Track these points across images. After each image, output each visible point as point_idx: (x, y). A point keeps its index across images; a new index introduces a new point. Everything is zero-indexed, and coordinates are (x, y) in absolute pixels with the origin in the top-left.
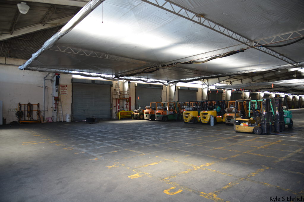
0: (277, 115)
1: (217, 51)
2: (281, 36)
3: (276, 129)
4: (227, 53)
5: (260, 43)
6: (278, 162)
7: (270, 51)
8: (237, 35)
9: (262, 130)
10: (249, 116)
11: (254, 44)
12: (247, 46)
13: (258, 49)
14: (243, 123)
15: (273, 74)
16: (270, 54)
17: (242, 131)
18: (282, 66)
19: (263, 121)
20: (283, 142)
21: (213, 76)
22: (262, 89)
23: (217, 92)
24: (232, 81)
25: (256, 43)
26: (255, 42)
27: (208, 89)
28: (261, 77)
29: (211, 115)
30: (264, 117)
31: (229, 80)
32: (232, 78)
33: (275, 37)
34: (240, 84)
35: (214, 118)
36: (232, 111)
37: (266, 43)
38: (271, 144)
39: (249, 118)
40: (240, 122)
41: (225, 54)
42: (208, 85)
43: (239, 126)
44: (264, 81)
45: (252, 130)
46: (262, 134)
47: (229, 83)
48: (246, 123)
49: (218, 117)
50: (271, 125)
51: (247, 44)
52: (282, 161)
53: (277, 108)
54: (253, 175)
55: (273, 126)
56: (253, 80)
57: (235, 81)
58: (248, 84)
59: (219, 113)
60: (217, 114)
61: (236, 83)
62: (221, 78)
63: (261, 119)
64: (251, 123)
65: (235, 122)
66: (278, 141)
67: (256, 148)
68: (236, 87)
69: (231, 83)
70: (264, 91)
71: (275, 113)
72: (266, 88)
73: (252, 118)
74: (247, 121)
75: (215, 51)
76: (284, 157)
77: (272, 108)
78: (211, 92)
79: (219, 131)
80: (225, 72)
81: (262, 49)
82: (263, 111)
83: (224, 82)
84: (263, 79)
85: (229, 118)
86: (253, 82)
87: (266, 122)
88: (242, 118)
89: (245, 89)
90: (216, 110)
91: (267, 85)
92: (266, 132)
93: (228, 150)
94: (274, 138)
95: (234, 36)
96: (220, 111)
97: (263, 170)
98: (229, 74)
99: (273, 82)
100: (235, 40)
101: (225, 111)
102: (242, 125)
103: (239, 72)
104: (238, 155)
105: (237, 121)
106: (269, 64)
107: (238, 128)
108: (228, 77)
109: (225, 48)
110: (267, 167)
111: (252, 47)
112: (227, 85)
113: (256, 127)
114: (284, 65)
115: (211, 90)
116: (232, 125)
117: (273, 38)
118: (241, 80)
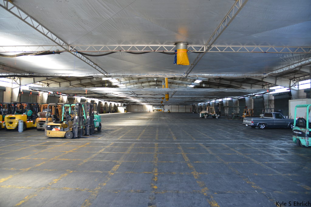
0: (88, 119)
1: (30, 47)
2: (94, 47)
3: (86, 133)
4: (42, 51)
5: (76, 49)
6: (82, 164)
7: (85, 58)
8: (52, 35)
9: (74, 134)
10: (62, 121)
11: (70, 48)
12: (64, 49)
13: (74, 55)
14: (55, 128)
15: (89, 81)
16: (85, 62)
17: (54, 137)
18: (96, 74)
19: (74, 125)
20: (91, 144)
21: (26, 74)
22: (79, 94)
23: (31, 93)
24: (49, 83)
25: (73, 48)
26: (71, 47)
27: (20, 89)
28: (79, 82)
29: (20, 120)
30: (76, 121)
31: (46, 82)
32: (49, 79)
33: (89, 46)
34: (57, 88)
35: (23, 123)
36: (45, 115)
37: (81, 50)
38: (80, 147)
39: (62, 122)
40: (52, 127)
41: (40, 52)
42: (20, 85)
43: (51, 131)
44: (81, 86)
45: (64, 135)
46: (73, 138)
47: (47, 85)
48: (58, 128)
49: (28, 122)
50: (82, 128)
51: (63, 46)
52: (86, 163)
53: (88, 112)
54: (55, 182)
55: (84, 130)
56: (72, 85)
57: (53, 84)
58: (66, 88)
59: (30, 118)
60: (28, 118)
61: (54, 85)
62: (36, 79)
63: (73, 123)
64: (63, 128)
65: (46, 128)
66: (86, 144)
67: (65, 153)
68: (53, 90)
69: (48, 86)
70: (81, 96)
71: (86, 117)
72: (83, 93)
73: (64, 123)
74: (59, 126)
75: (27, 47)
76: (88, 159)
77: (84, 112)
78: (22, 93)
79: (28, 137)
80: (40, 73)
81: (78, 54)
82: (75, 116)
83: (40, 83)
84: (81, 85)
85: (41, 123)
86: (71, 87)
87: (77, 127)
88: (55, 123)
89: (63, 92)
90: (27, 114)
91: (84, 91)
92: (77, 136)
93: (33, 159)
94: (84, 141)
95: (49, 35)
96: (32, 115)
97: (67, 174)
98: (45, 75)
99: (89, 88)
100: (50, 40)
101: (37, 115)
102: (54, 130)
103: (56, 75)
104: (44, 162)
105: (49, 126)
106: (85, 71)
107: (49, 133)
108: (45, 78)
109: (40, 46)
110: (71, 171)
111: (68, 51)
112: (43, 86)
113: (68, 131)
114: (98, 74)
115: (23, 90)
116: (43, 130)
117: (88, 46)
118: (60, 83)
